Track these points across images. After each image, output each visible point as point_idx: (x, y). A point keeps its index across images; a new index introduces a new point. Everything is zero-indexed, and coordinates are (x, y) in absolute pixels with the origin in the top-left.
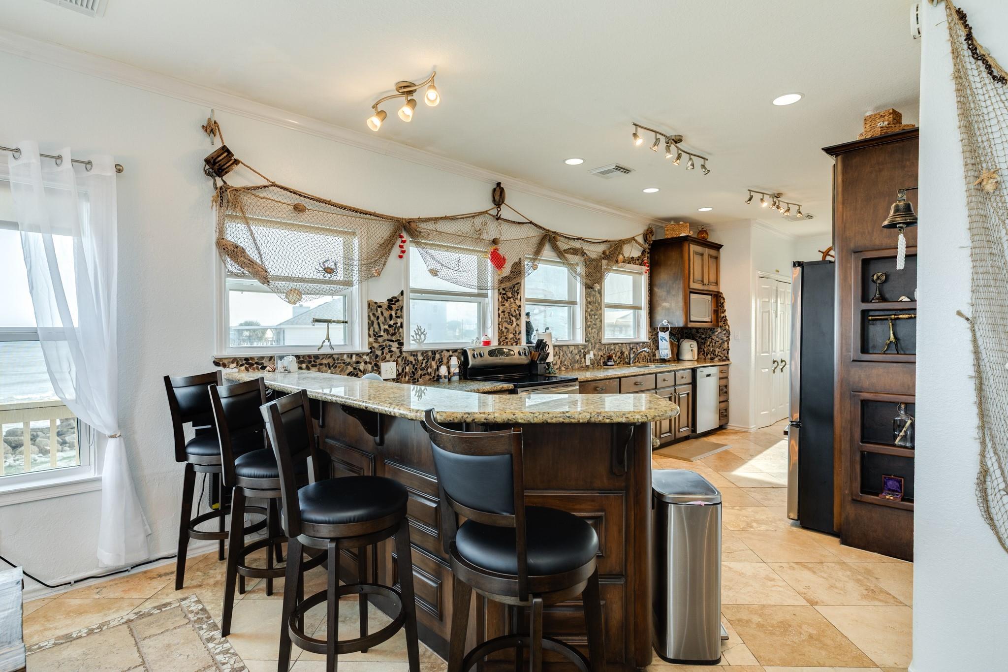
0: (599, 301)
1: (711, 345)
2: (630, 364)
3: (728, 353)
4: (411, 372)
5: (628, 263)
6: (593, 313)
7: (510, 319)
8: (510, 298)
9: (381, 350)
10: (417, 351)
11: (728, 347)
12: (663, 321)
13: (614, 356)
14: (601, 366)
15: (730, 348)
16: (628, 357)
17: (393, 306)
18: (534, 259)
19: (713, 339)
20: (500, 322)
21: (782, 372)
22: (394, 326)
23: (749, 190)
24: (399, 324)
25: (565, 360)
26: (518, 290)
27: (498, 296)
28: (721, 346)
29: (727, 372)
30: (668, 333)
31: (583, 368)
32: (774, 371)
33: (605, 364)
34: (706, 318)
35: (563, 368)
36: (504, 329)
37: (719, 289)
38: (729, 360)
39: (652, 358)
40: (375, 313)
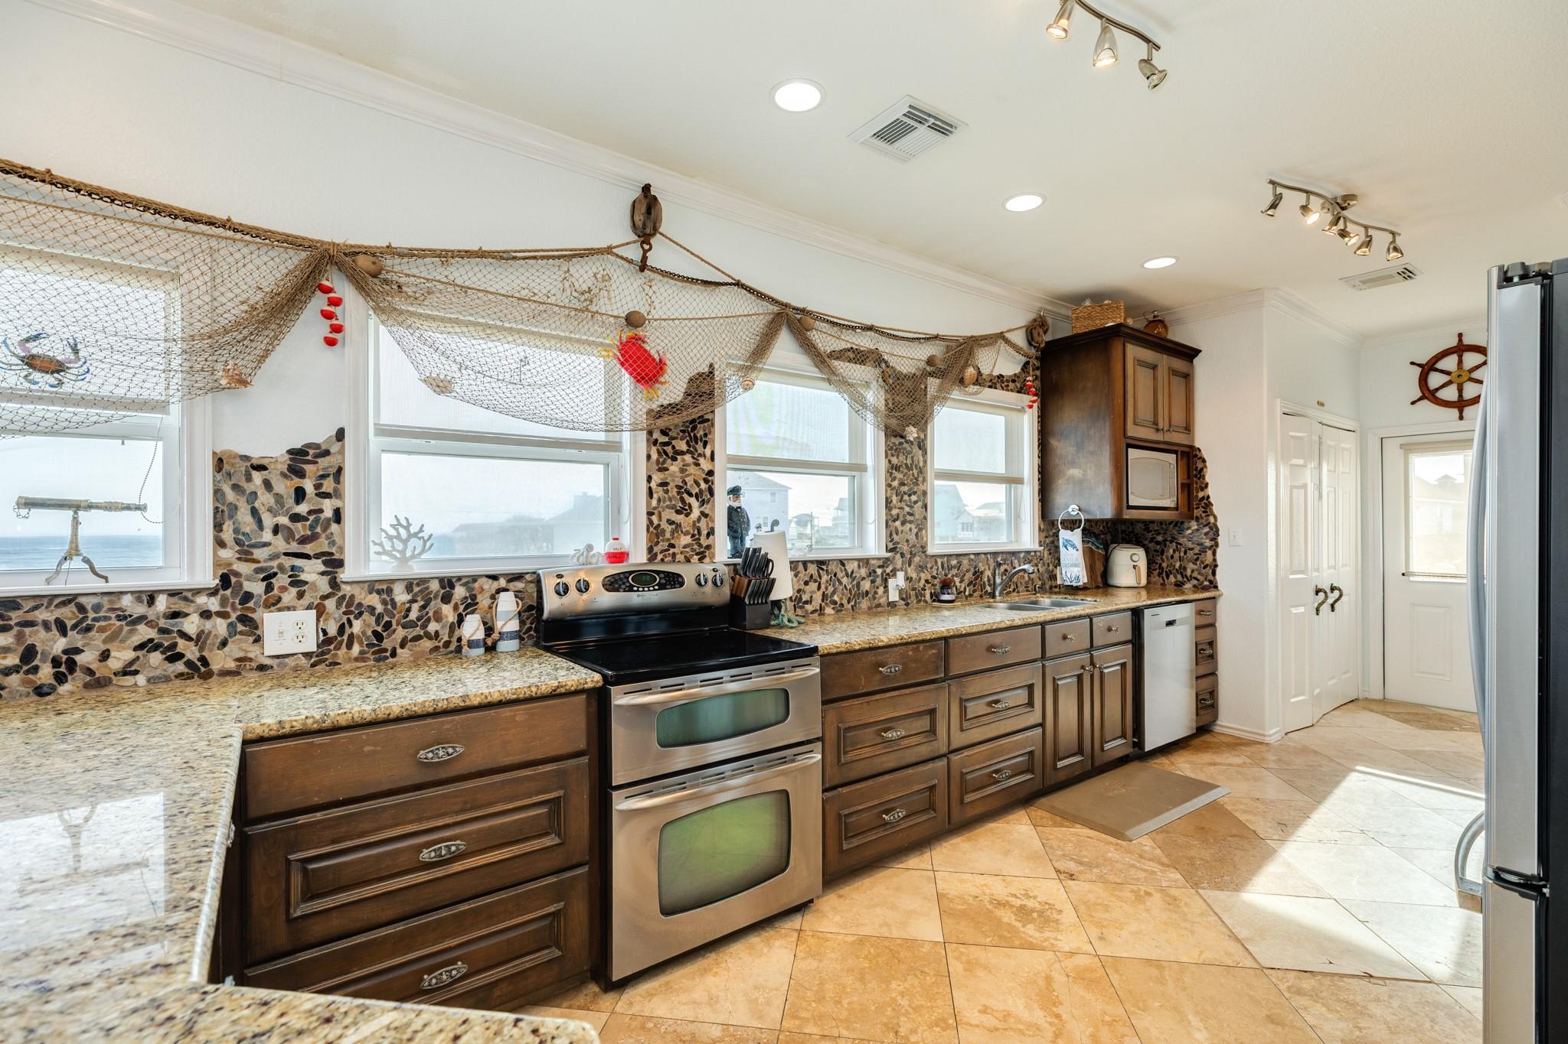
0: (921, 464)
1: (1177, 555)
2: (993, 596)
3: (1214, 574)
4: (369, 633)
5: (990, 387)
6: (905, 489)
7: (683, 500)
8: (682, 453)
9: (263, 580)
10: (393, 581)
11: (1215, 560)
12: (1068, 506)
13: (957, 580)
14: (926, 602)
15: (1219, 562)
16: (992, 582)
17: (308, 468)
18: (749, 369)
19: (1181, 544)
20: (655, 508)
21: (1333, 611)
22: (311, 518)
23: (1272, 182)
24: (328, 513)
25: (834, 593)
26: (706, 435)
27: (648, 446)
28: (1197, 559)
29: (1213, 612)
30: (1078, 532)
31: (880, 609)
32: (1318, 610)
33: (935, 597)
34: (1164, 501)
35: (829, 610)
36: (664, 525)
37: (1193, 440)
38: (1216, 587)
39: (1050, 584)
40: (243, 484)
